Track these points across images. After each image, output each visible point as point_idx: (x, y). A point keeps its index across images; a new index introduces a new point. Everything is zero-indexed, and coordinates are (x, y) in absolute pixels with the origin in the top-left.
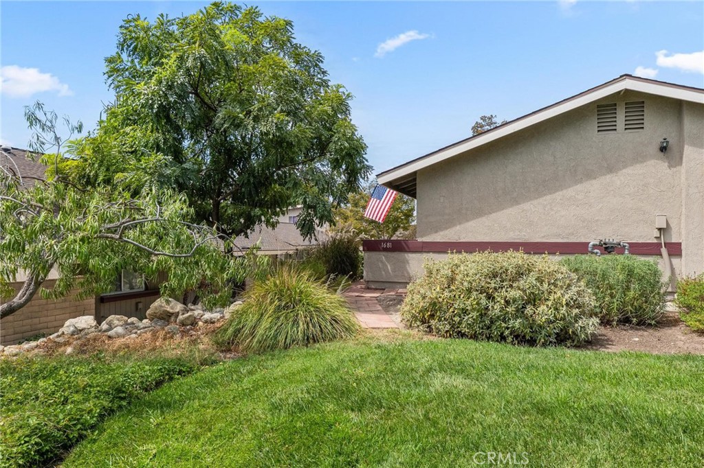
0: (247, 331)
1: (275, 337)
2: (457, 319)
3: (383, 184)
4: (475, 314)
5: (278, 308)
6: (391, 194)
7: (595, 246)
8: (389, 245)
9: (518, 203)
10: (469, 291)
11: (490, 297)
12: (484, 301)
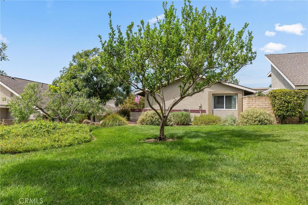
0: (107, 124)
1: (113, 124)
2: (147, 122)
3: (136, 94)
4: (150, 121)
5: (113, 120)
6: (139, 97)
7: (183, 110)
8: (138, 110)
9: (169, 100)
10: (149, 117)
11: (153, 118)
12: (152, 118)
